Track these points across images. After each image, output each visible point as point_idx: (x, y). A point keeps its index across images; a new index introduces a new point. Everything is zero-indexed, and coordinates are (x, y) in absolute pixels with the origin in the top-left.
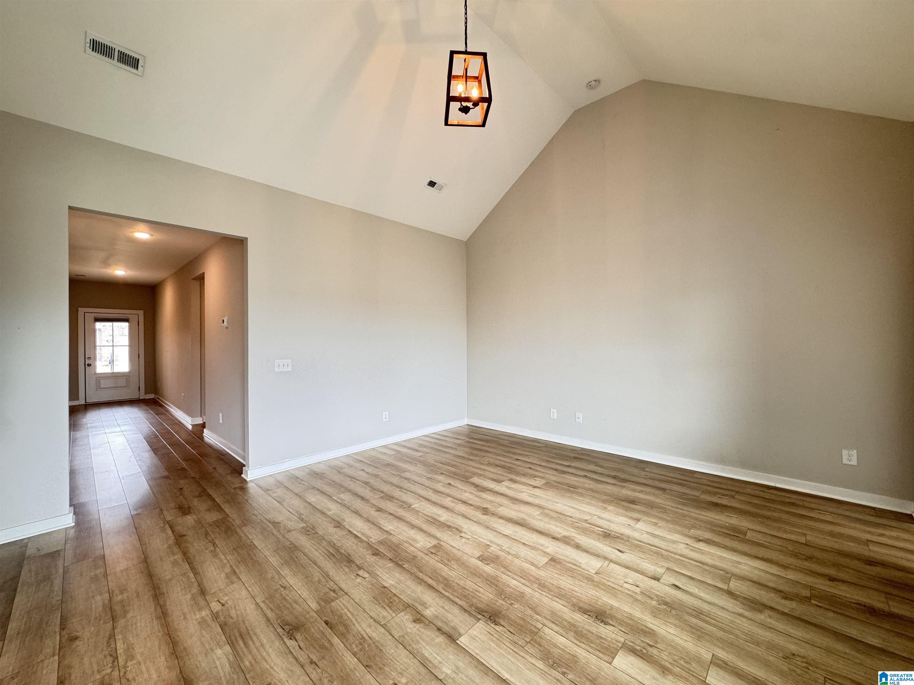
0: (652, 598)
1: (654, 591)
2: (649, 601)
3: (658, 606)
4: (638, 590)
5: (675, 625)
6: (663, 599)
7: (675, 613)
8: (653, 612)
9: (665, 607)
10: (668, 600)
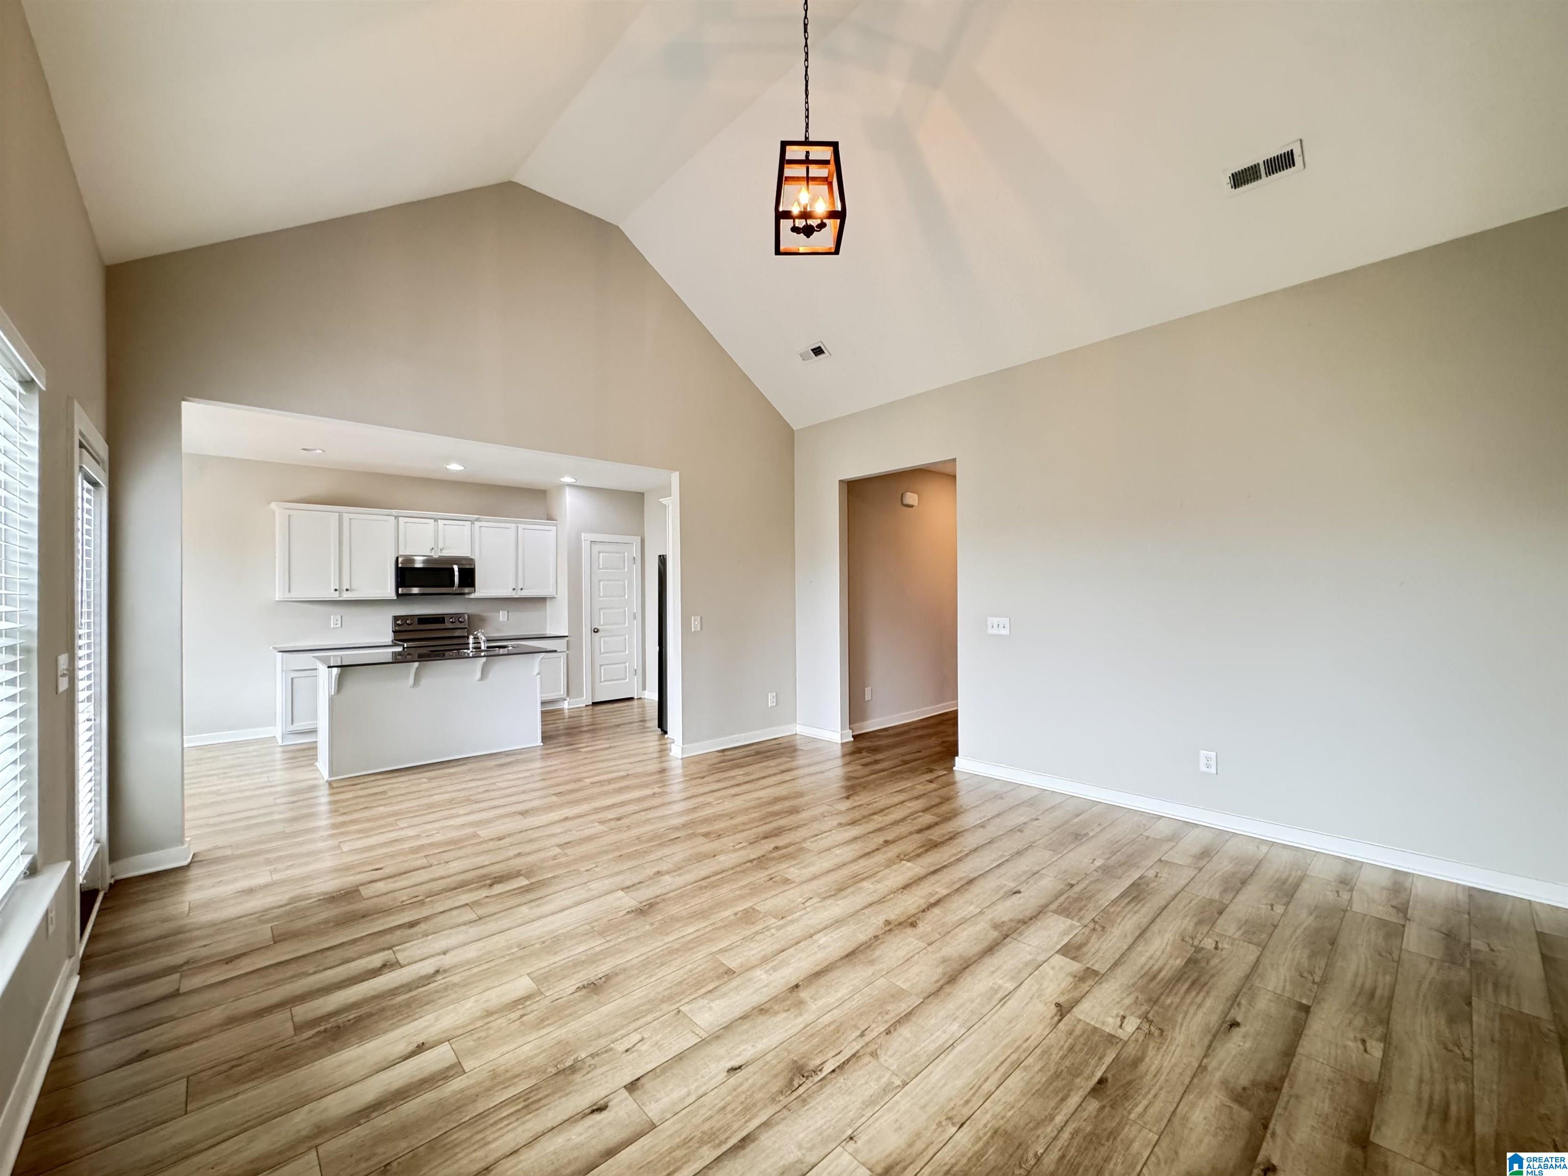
0: (592, 1056)
1: (605, 1068)
2: (591, 1050)
3: (575, 1056)
4: (620, 1047)
5: (532, 1058)
6: (584, 1072)
7: (549, 1070)
8: (567, 1043)
9: (568, 1064)
10: (578, 1077)
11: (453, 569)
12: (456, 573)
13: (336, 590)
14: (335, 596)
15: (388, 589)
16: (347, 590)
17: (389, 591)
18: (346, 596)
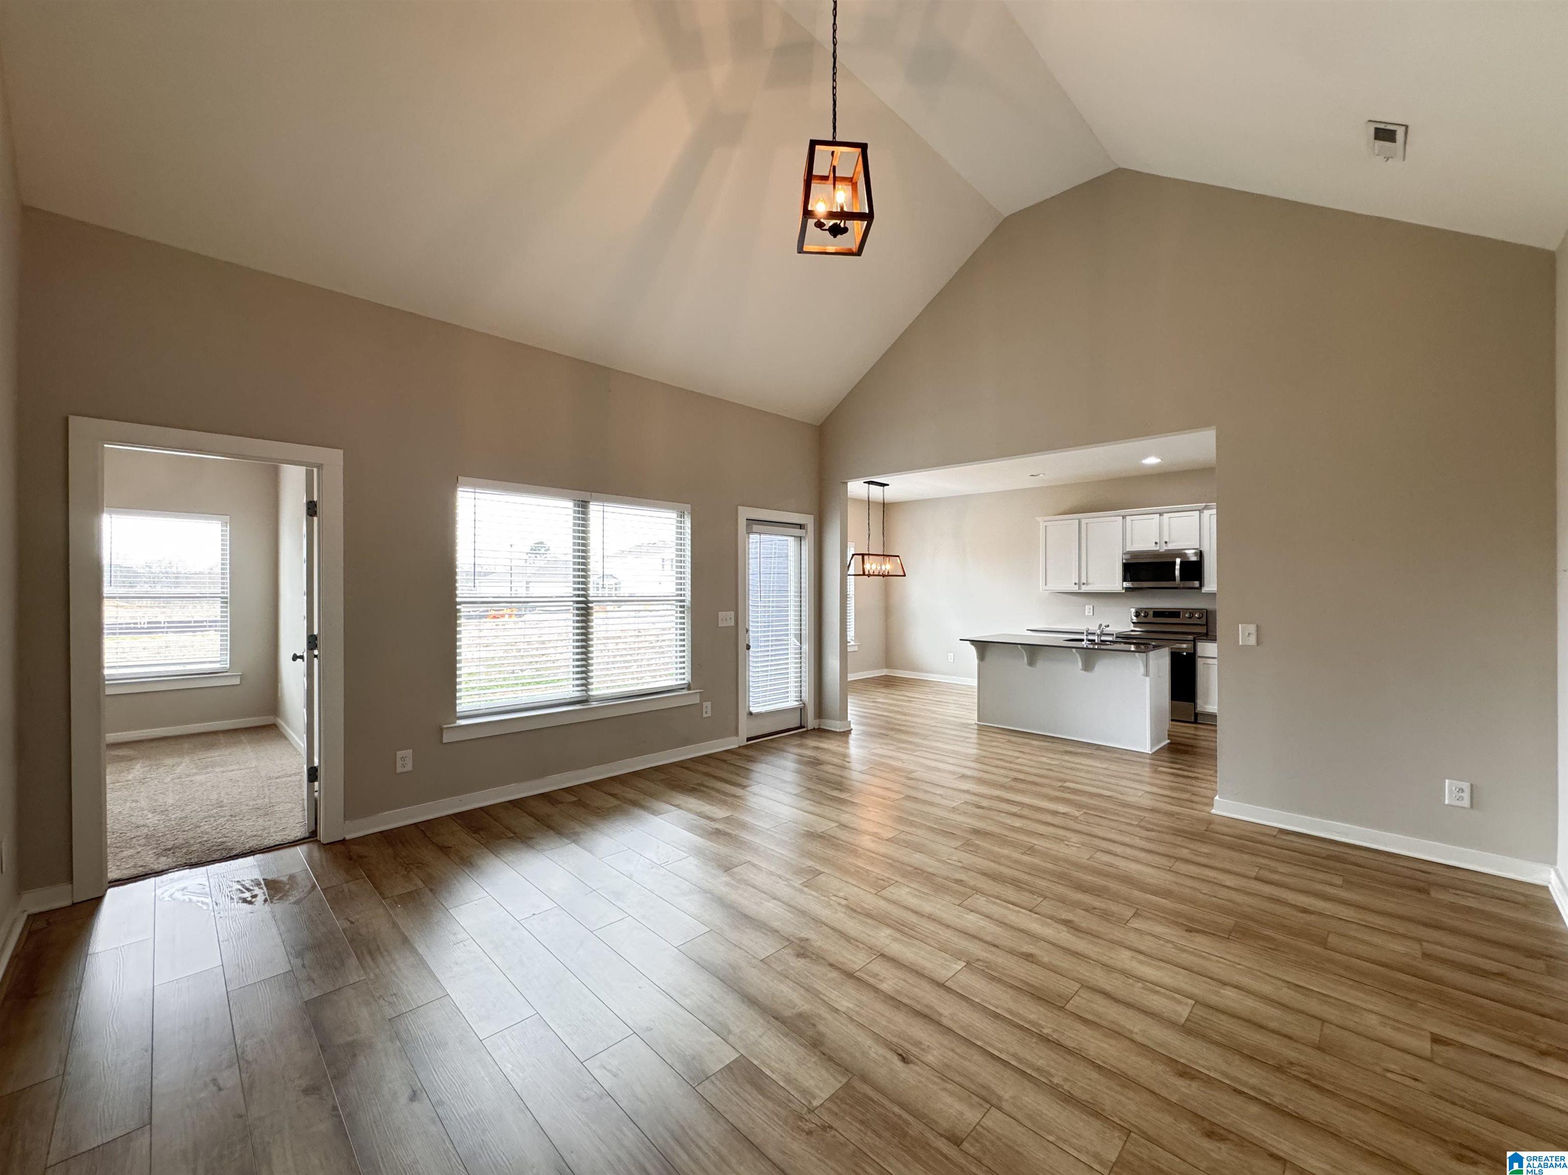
11: (1174, 563)
12: (1178, 567)
13: (1075, 584)
14: (1075, 589)
15: (1117, 583)
16: (1084, 584)
17: (1117, 585)
18: (1084, 589)
